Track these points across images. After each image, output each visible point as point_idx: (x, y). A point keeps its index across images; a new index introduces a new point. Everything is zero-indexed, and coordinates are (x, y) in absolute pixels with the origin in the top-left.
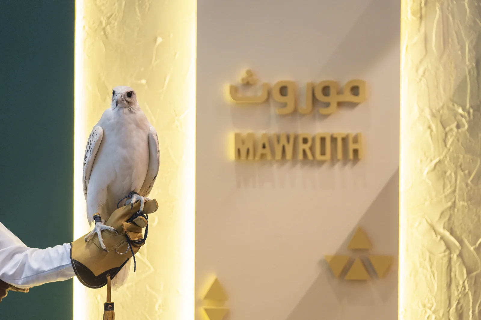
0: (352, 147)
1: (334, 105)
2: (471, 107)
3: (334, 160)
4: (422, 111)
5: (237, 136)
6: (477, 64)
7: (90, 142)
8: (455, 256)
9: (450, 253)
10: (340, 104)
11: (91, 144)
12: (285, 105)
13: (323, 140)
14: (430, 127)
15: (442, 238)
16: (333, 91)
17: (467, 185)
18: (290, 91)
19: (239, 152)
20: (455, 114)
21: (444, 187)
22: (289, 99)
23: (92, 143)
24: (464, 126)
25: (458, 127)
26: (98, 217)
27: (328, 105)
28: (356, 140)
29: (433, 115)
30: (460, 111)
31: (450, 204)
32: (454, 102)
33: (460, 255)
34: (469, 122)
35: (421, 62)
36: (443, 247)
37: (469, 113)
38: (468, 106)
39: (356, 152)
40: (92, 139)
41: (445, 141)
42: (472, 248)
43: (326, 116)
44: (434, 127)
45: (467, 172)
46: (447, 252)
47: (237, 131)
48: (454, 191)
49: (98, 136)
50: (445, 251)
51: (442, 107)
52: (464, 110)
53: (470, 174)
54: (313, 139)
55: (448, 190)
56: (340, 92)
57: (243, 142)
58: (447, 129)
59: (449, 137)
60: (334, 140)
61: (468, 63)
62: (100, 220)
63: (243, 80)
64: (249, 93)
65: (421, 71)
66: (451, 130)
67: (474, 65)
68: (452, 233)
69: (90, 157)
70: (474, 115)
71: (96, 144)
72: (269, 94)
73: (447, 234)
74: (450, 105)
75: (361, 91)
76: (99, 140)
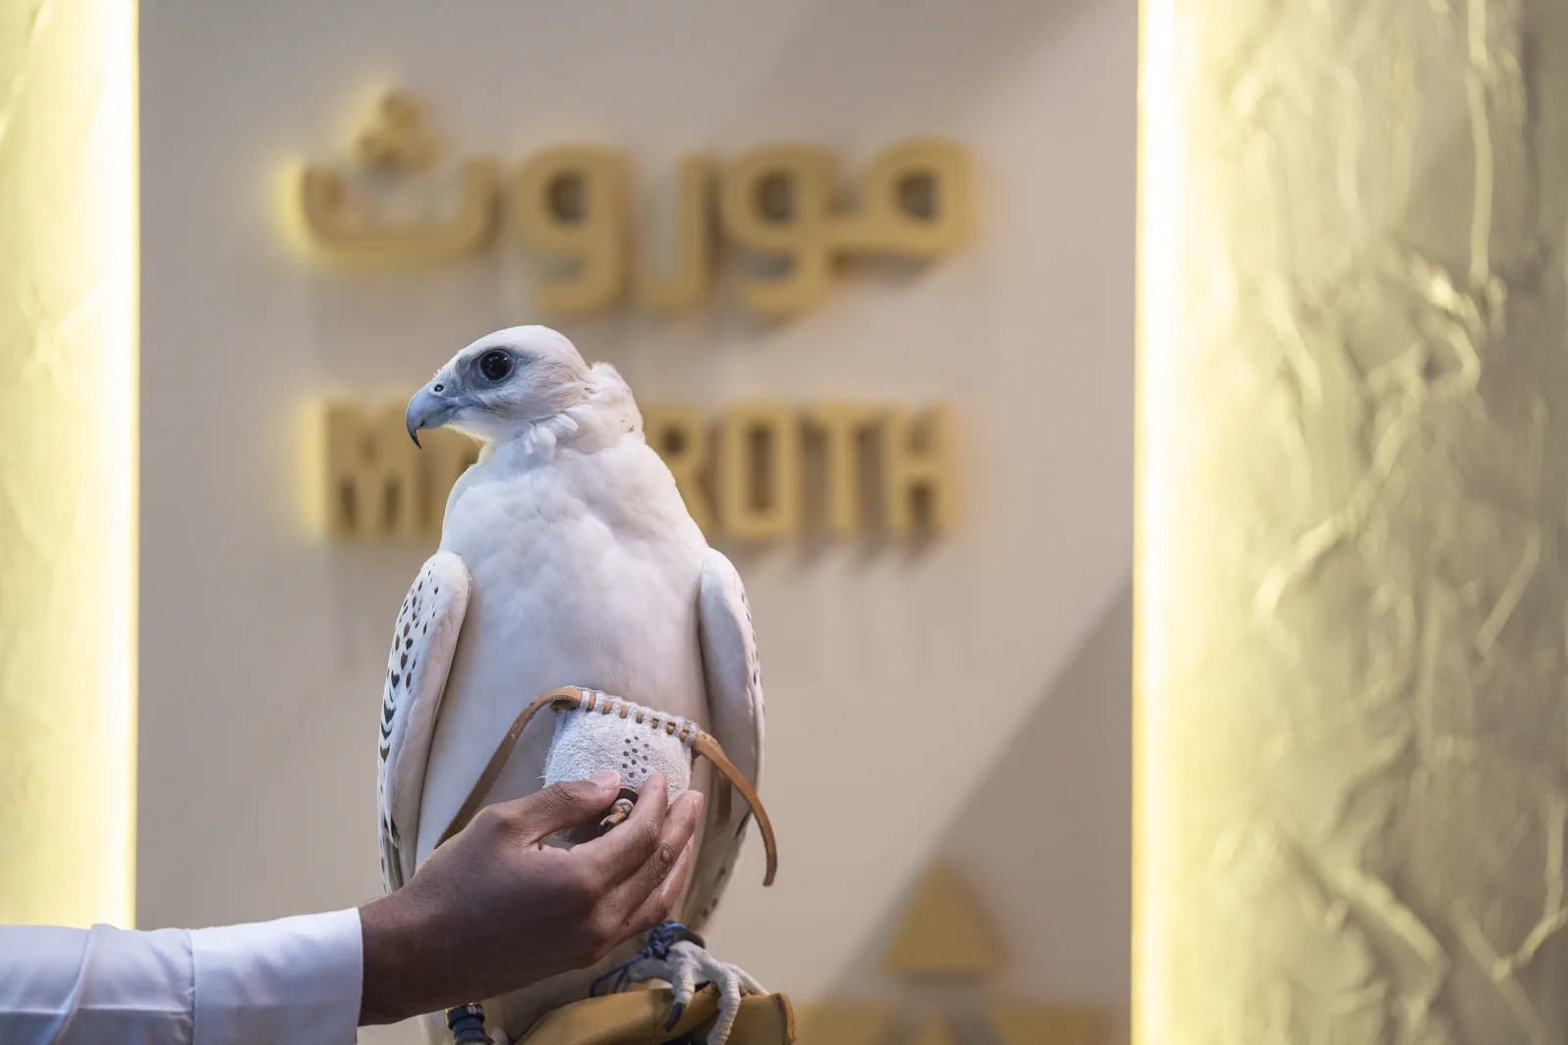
0: (901, 471)
1: (812, 268)
2: (1497, 269)
3: (813, 537)
4: (1250, 291)
5: (338, 421)
6: (1530, 56)
7: (406, 633)
8: (1415, 1009)
9: (1391, 996)
10: (846, 264)
11: (409, 643)
12: (571, 268)
13: (760, 438)
14: (1289, 376)
15: (1354, 918)
16: (808, 199)
17: (1475, 657)
18: (598, 200)
19: (346, 500)
20: (1416, 309)
21: (1362, 665)
22: (595, 237)
23: (416, 634)
24: (1457, 365)
25: (1431, 370)
26: (472, 1016)
27: (780, 266)
28: (921, 438)
29: (1308, 316)
30: (1441, 291)
31: (1386, 750)
32: (1406, 248)
33: (1442, 1005)
34: (1486, 350)
35: (1248, 50)
36: (1354, 962)
37: (1483, 304)
38: (1479, 266)
39: (921, 497)
40: (414, 617)
41: (1364, 442)
42: (1501, 970)
43: (772, 323)
44: (1309, 373)
45: (1472, 590)
46: (1378, 990)
47: (341, 392)
48: (1409, 688)
49: (444, 596)
50: (1367, 983)
51: (1353, 277)
52: (1460, 283)
53: (1488, 601)
54: (714, 437)
55: (1382, 683)
56: (842, 203)
57: (369, 447)
58: (1377, 380)
59: (1384, 414)
60: (813, 438)
61: (1478, 51)
62: (479, 1035)
63: (367, 143)
64: (401, 206)
65: (1247, 96)
66: (1396, 389)
67: (1511, 62)
68: (1401, 889)
69: (407, 713)
70: (1510, 316)
71: (435, 639)
72: (496, 210)
73: (1376, 897)
74: (1392, 262)
75: (948, 198)
76: (449, 616)
